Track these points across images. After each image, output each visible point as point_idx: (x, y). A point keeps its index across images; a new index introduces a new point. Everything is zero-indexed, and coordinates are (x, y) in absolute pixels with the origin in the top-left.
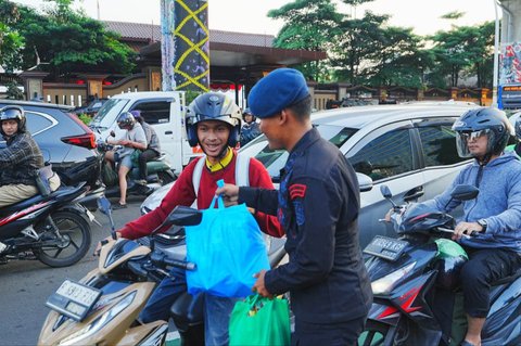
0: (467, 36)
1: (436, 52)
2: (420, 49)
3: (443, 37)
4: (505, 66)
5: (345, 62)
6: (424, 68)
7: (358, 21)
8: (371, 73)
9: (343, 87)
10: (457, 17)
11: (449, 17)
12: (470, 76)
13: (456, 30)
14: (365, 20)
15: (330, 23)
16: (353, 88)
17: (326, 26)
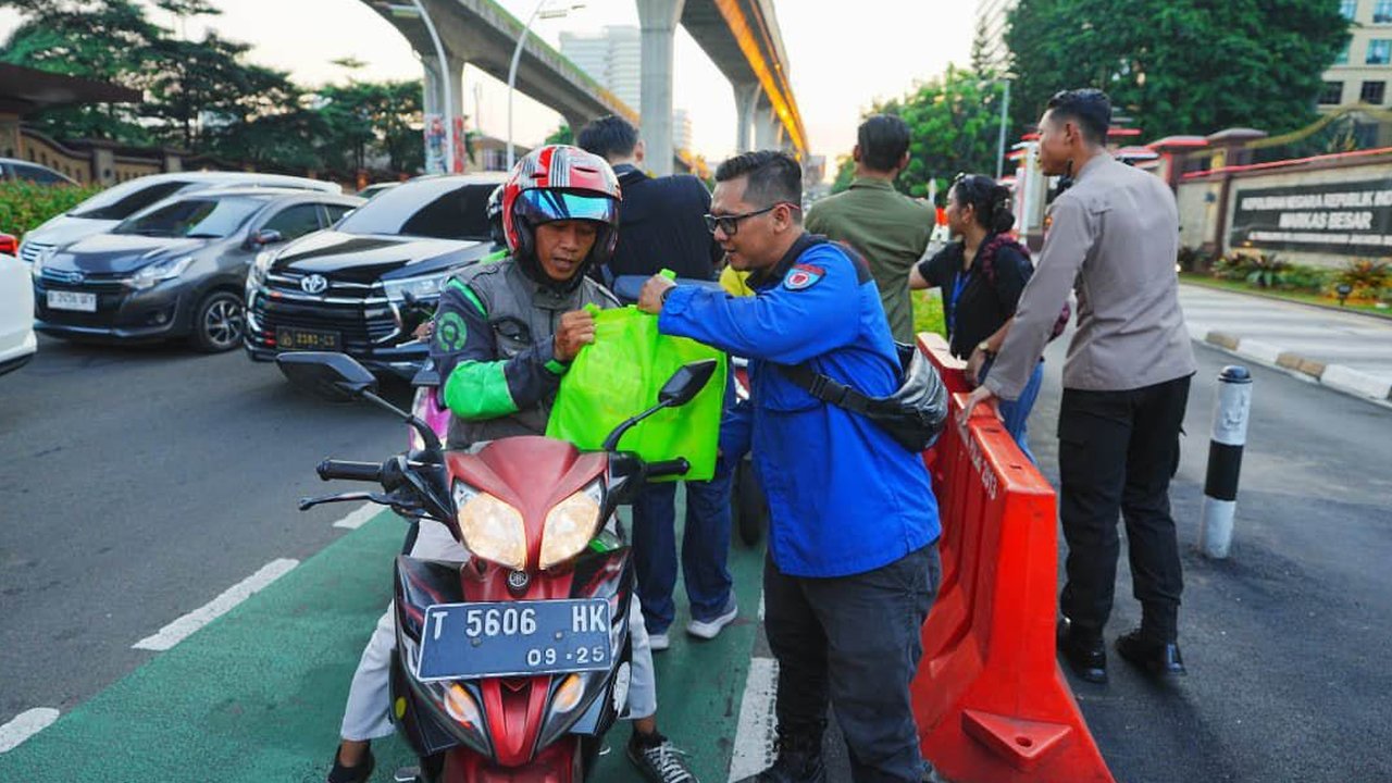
0: (370, 97)
1: (332, 114)
2: (307, 107)
3: (338, 94)
4: (433, 146)
5: (168, 113)
6: (311, 137)
7: (189, 45)
8: (218, 135)
9: (174, 155)
10: (355, 66)
11: (344, 63)
12: (378, 155)
13: (355, 86)
14: (205, 44)
15: (129, 36)
16: (190, 159)
17: (122, 43)
